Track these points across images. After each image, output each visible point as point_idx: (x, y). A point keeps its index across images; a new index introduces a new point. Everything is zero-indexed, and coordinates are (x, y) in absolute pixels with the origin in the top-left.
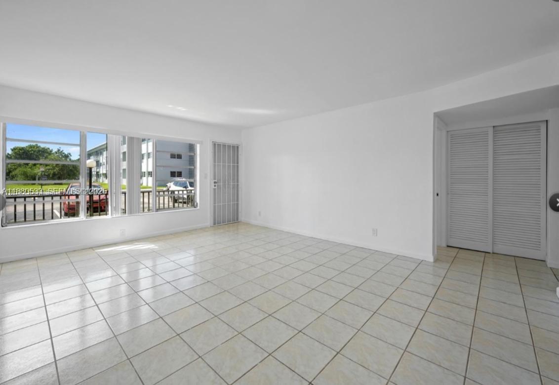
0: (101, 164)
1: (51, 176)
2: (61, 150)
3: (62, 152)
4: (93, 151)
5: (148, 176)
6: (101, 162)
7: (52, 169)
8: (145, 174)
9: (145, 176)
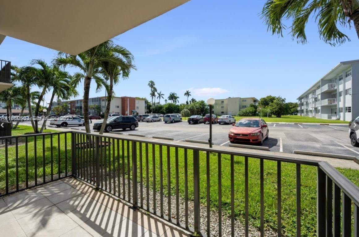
0: (309, 103)
1: (274, 113)
2: (280, 97)
3: (280, 98)
4: (303, 96)
5: (346, 112)
6: (309, 102)
7: (275, 109)
8: (342, 110)
9: (342, 112)
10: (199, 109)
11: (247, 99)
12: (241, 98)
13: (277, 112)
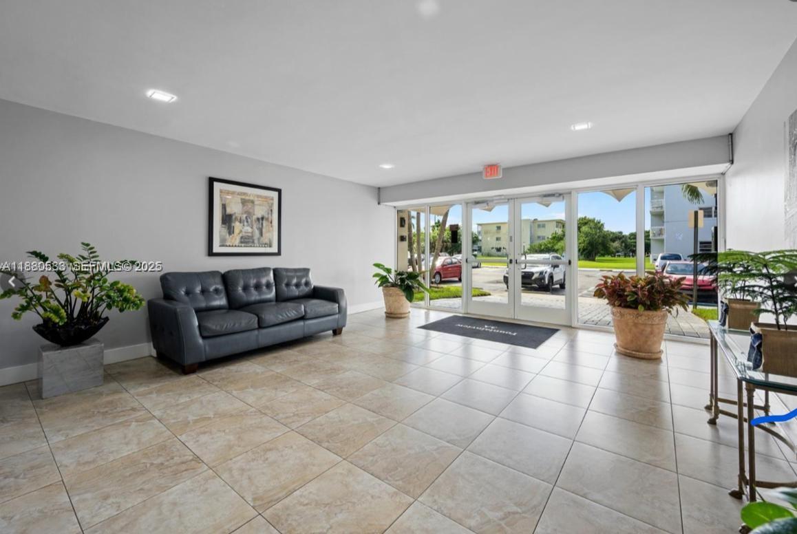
10: (449, 242)
11: (546, 223)
12: (539, 219)
13: (586, 249)
